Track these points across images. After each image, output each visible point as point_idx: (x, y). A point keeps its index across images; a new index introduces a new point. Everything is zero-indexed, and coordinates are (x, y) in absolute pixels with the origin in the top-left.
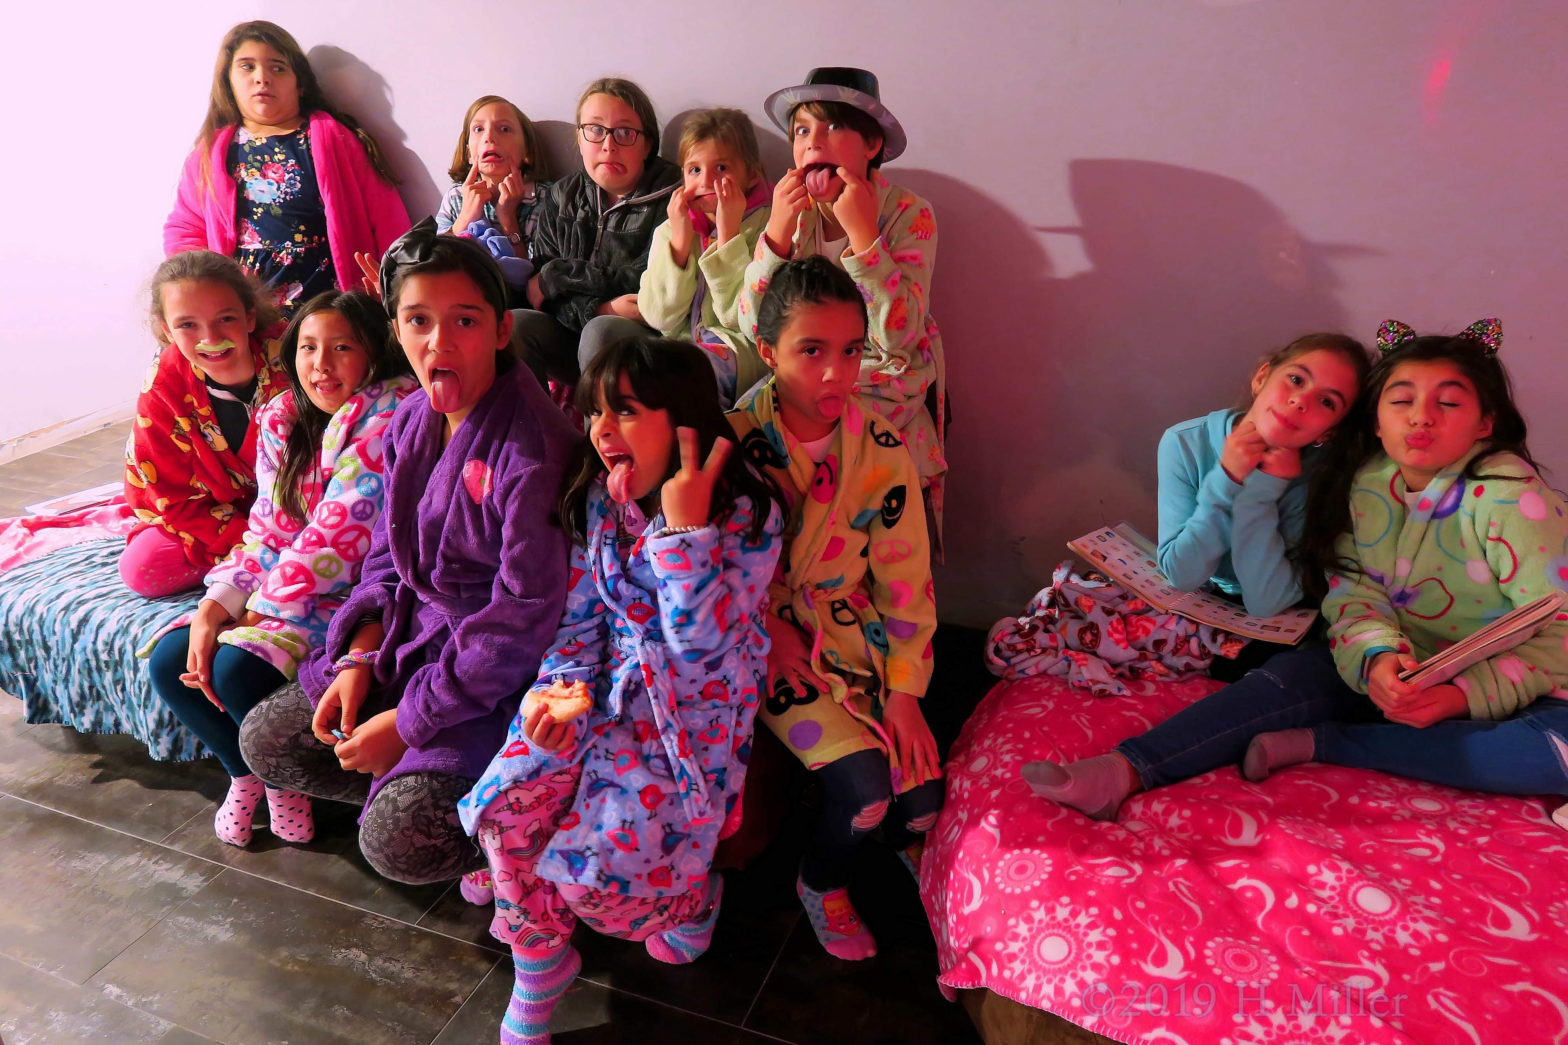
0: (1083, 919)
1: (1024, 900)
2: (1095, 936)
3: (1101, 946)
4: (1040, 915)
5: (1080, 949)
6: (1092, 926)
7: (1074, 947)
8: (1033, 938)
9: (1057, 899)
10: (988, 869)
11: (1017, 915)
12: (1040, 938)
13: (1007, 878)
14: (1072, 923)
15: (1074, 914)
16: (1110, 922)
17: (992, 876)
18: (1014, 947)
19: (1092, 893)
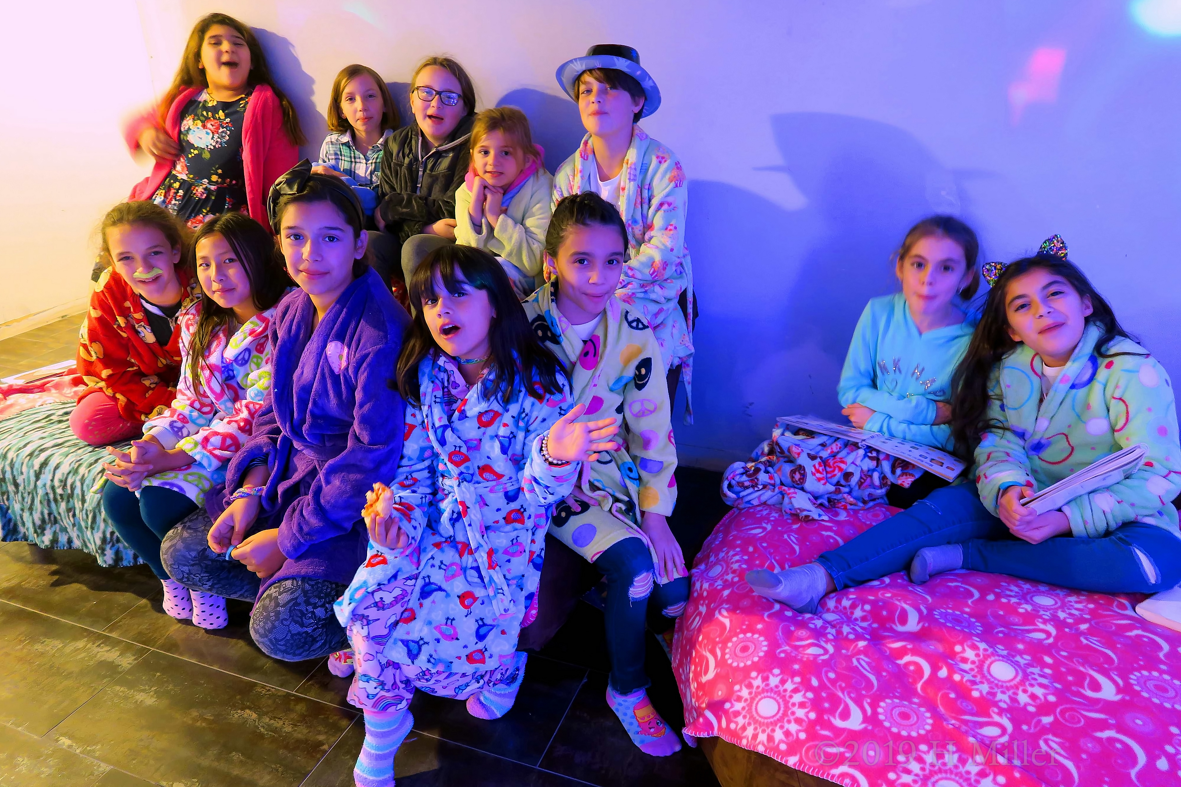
0: (789, 686)
1: (746, 671)
2: (798, 698)
3: (802, 705)
4: (758, 682)
5: (787, 708)
6: (796, 691)
7: (782, 706)
8: (753, 699)
9: (771, 670)
10: (721, 649)
11: (740, 683)
12: (757, 699)
13: (734, 655)
14: (781, 689)
15: (783, 682)
16: (809, 687)
17: (723, 654)
18: (738, 706)
19: (796, 667)
